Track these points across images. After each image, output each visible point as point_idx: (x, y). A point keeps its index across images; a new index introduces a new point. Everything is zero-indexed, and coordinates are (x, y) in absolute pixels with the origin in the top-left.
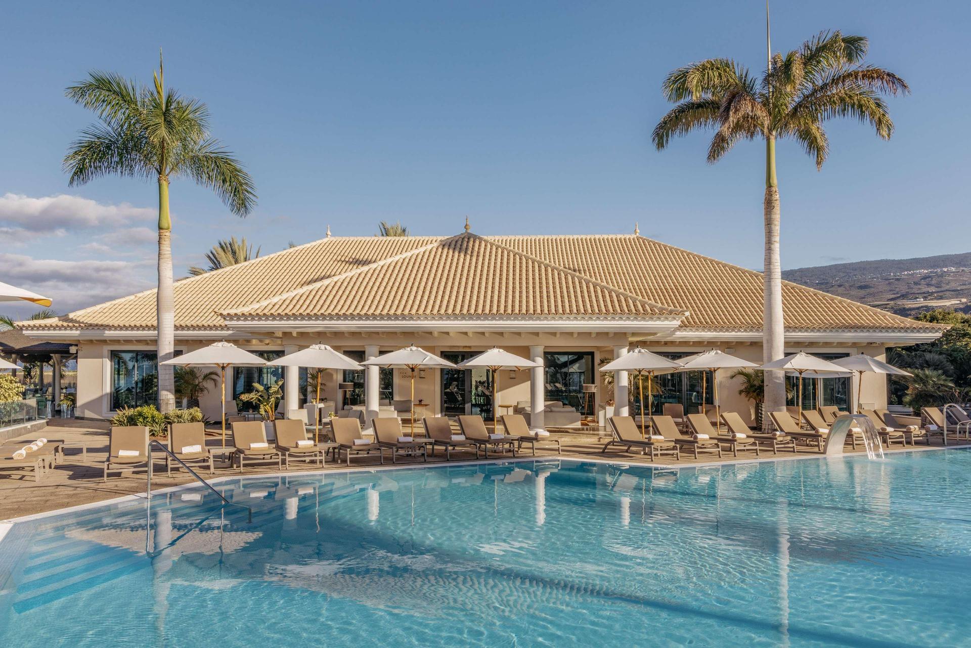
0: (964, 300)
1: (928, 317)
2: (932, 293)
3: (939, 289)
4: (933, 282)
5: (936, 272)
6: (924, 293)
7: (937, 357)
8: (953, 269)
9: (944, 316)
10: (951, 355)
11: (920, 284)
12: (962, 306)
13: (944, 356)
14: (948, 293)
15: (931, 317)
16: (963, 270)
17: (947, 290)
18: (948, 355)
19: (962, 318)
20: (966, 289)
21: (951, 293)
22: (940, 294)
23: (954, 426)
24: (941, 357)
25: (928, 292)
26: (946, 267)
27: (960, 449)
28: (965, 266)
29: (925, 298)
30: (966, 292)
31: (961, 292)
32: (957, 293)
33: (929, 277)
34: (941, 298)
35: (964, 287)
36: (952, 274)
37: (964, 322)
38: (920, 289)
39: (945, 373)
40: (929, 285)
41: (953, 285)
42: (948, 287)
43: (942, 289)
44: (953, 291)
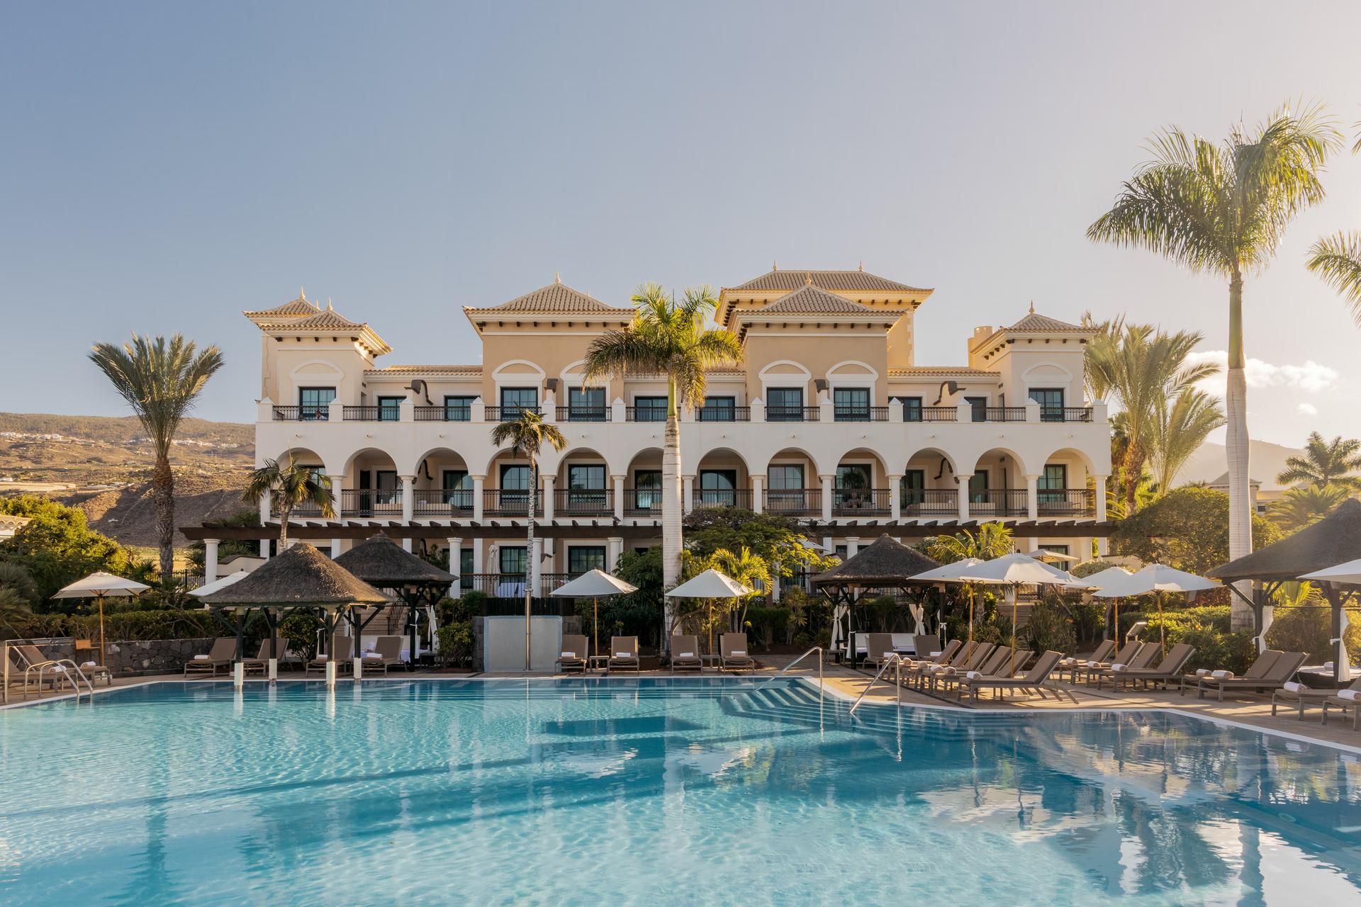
0: (72, 486)
1: (10, 507)
2: (26, 471)
3: (38, 466)
4: (30, 454)
5: (34, 439)
6: (14, 469)
7: (13, 569)
8: (60, 438)
9: (34, 506)
10: (34, 566)
11: (9, 455)
12: (68, 495)
13: (24, 566)
14: (50, 474)
15: (14, 507)
16: (73, 441)
17: (48, 469)
18: (31, 566)
19: (60, 512)
20: (76, 470)
21: (55, 473)
22: (38, 473)
23: (21, 673)
24: (19, 568)
25: (21, 469)
26: (50, 433)
27: (27, 706)
28: (76, 434)
29: (16, 477)
30: (75, 474)
31: (69, 474)
32: (63, 475)
33: (24, 445)
34: (40, 479)
35: (73, 466)
36: (58, 445)
37: (61, 518)
38: (8, 462)
39: (22, 593)
40: (22, 457)
41: (59, 462)
42: (50, 464)
43: (42, 466)
44: (56, 470)
